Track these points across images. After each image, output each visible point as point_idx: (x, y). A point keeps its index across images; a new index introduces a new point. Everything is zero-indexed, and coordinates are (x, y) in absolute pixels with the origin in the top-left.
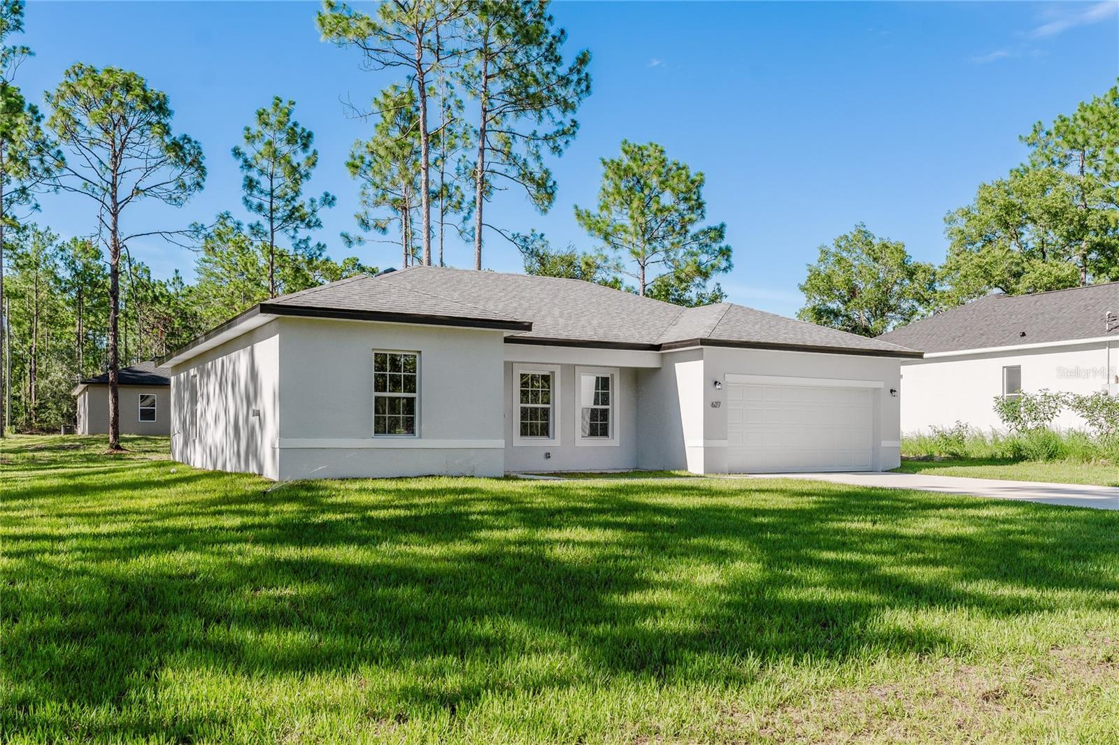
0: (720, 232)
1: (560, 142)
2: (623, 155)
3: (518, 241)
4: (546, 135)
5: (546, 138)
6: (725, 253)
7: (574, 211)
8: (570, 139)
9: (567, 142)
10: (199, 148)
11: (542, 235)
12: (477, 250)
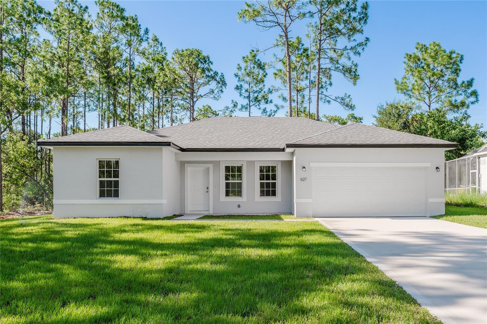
0: (470, 84)
1: (359, 49)
2: (416, 51)
3: (339, 100)
4: (352, 47)
5: (352, 48)
6: (474, 93)
7: (395, 81)
8: (364, 47)
9: (363, 49)
10: (223, 75)
11: (349, 96)
12: (316, 106)
